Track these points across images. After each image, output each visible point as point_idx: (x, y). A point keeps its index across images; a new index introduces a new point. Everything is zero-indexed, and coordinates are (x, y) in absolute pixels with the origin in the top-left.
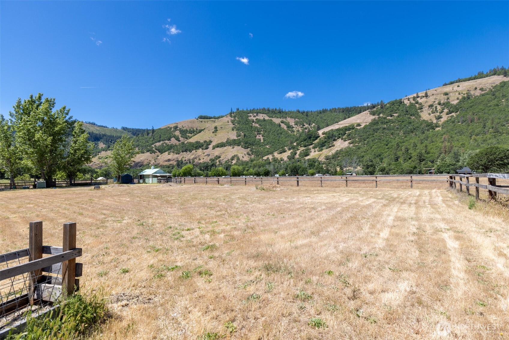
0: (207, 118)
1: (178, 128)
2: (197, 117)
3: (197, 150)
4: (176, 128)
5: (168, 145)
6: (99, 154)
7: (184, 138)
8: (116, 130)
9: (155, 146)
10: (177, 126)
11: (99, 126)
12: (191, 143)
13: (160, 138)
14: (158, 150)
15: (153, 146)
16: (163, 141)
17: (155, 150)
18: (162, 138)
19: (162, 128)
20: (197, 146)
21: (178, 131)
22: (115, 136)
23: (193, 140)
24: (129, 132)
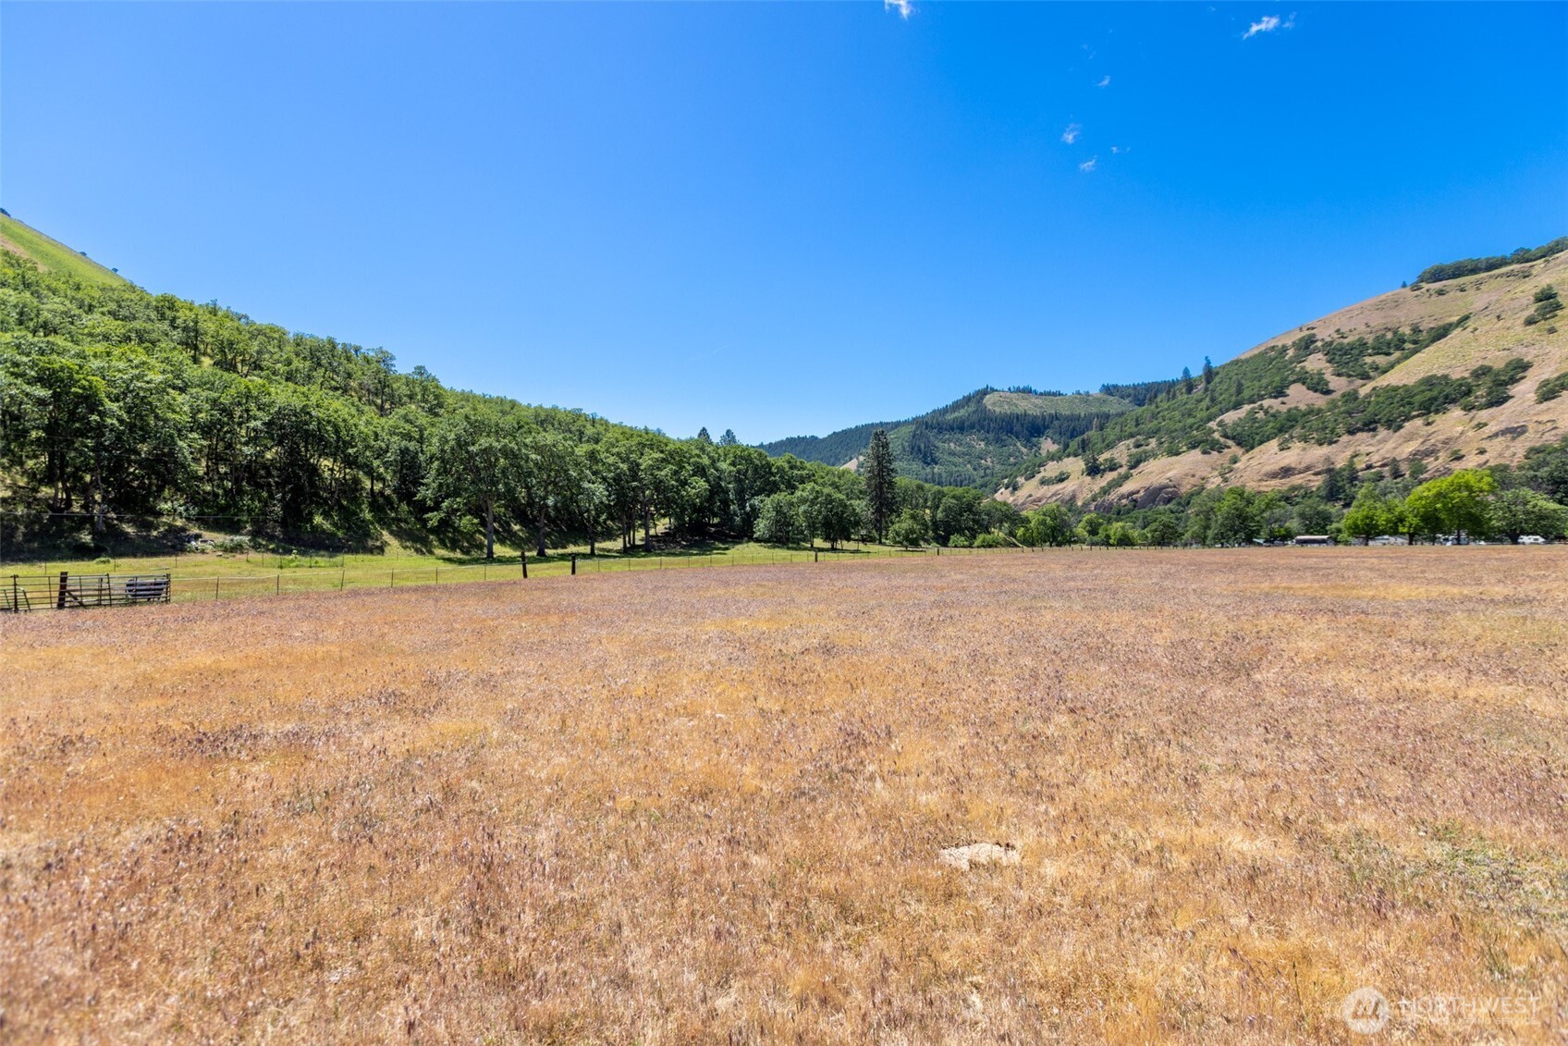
0: (1474, 271)
1: (1319, 344)
2: (1412, 280)
3: (1432, 417)
4: (1307, 345)
5: (1273, 416)
6: (1042, 469)
7: (1349, 376)
8: (1085, 398)
9: (1221, 424)
10: (1314, 335)
11: (1041, 394)
12: (1396, 389)
13: (1239, 391)
14: (1233, 438)
15: (1213, 425)
16: (1254, 402)
17: (1222, 440)
18: (1246, 394)
19: (1243, 357)
20: (1435, 399)
21: (1320, 355)
22: (1082, 415)
23: (1407, 373)
24: (1122, 397)
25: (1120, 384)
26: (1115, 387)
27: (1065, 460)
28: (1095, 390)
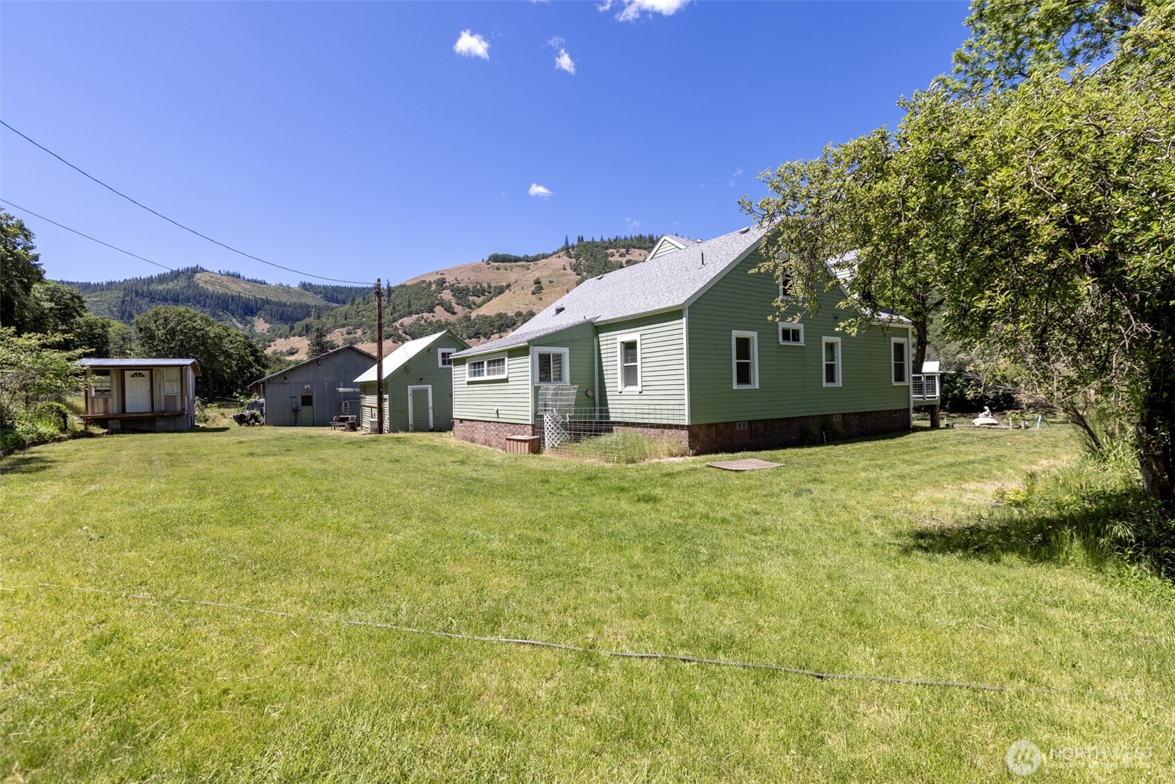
0: (510, 261)
1: (447, 284)
2: (486, 259)
3: (503, 334)
4: (441, 283)
5: (429, 323)
7: (463, 306)
8: (287, 290)
9: (402, 325)
10: (444, 279)
11: (248, 280)
12: (487, 317)
13: (409, 306)
14: (410, 335)
15: (397, 324)
16: (418, 314)
17: (404, 335)
18: (414, 308)
19: (408, 284)
20: (503, 325)
21: (448, 291)
22: (288, 303)
23: (491, 308)
24: (316, 293)
25: (313, 283)
26: (310, 284)
27: (292, 338)
28: (295, 284)
